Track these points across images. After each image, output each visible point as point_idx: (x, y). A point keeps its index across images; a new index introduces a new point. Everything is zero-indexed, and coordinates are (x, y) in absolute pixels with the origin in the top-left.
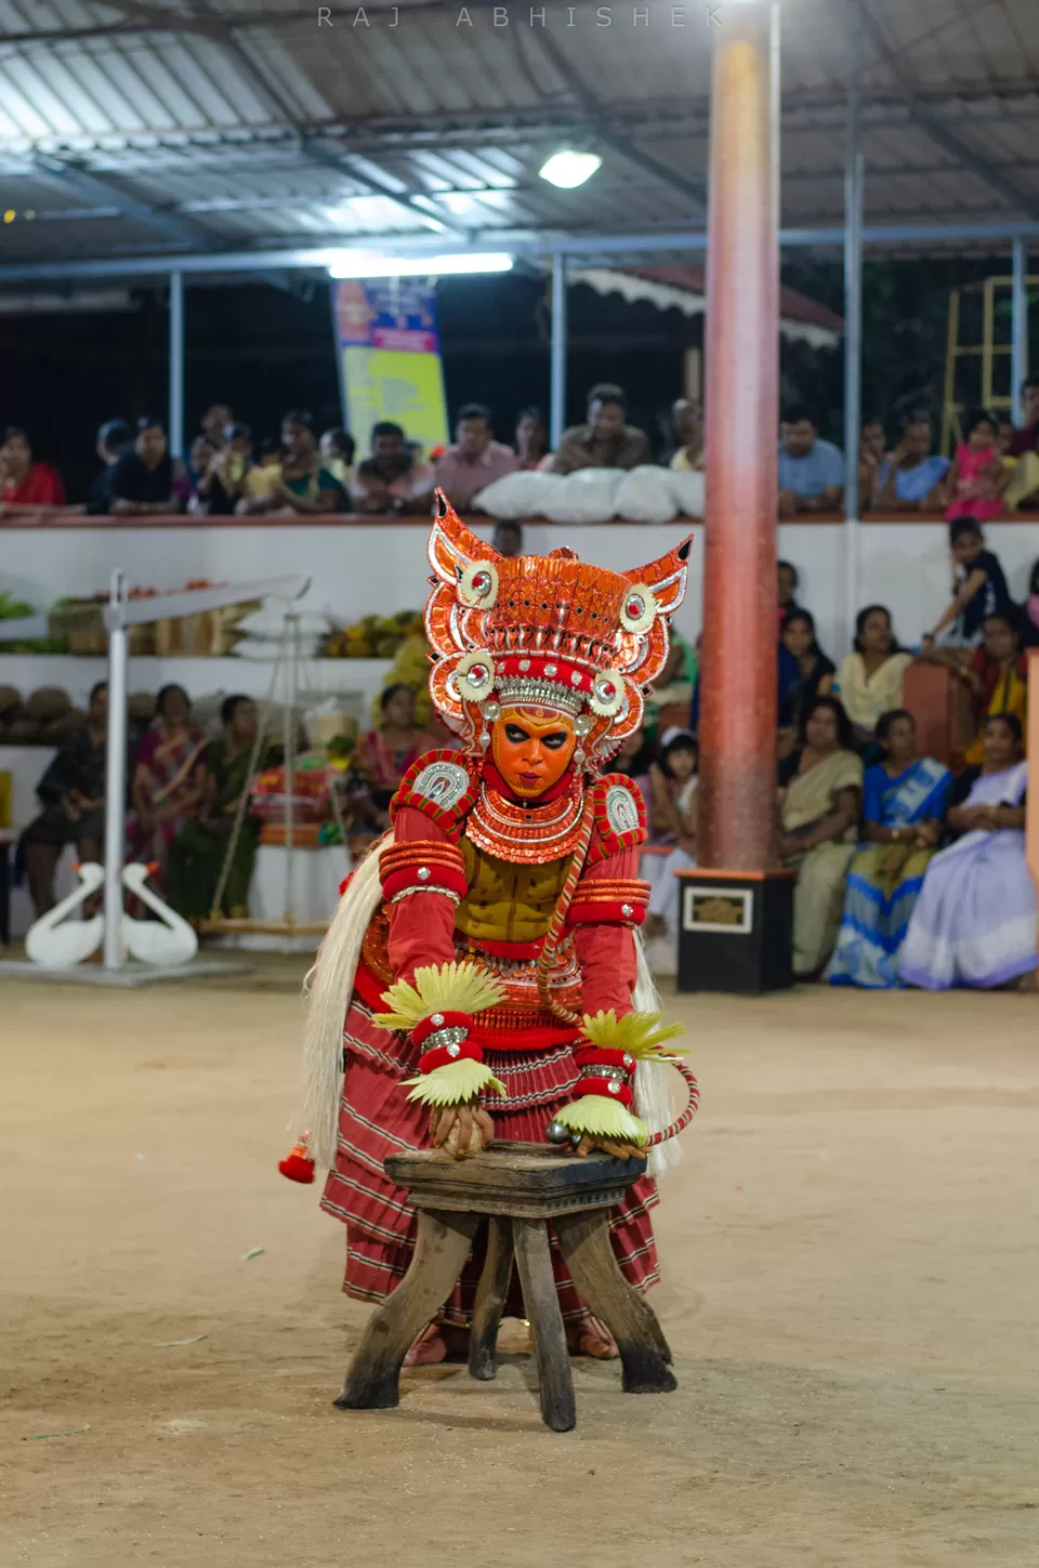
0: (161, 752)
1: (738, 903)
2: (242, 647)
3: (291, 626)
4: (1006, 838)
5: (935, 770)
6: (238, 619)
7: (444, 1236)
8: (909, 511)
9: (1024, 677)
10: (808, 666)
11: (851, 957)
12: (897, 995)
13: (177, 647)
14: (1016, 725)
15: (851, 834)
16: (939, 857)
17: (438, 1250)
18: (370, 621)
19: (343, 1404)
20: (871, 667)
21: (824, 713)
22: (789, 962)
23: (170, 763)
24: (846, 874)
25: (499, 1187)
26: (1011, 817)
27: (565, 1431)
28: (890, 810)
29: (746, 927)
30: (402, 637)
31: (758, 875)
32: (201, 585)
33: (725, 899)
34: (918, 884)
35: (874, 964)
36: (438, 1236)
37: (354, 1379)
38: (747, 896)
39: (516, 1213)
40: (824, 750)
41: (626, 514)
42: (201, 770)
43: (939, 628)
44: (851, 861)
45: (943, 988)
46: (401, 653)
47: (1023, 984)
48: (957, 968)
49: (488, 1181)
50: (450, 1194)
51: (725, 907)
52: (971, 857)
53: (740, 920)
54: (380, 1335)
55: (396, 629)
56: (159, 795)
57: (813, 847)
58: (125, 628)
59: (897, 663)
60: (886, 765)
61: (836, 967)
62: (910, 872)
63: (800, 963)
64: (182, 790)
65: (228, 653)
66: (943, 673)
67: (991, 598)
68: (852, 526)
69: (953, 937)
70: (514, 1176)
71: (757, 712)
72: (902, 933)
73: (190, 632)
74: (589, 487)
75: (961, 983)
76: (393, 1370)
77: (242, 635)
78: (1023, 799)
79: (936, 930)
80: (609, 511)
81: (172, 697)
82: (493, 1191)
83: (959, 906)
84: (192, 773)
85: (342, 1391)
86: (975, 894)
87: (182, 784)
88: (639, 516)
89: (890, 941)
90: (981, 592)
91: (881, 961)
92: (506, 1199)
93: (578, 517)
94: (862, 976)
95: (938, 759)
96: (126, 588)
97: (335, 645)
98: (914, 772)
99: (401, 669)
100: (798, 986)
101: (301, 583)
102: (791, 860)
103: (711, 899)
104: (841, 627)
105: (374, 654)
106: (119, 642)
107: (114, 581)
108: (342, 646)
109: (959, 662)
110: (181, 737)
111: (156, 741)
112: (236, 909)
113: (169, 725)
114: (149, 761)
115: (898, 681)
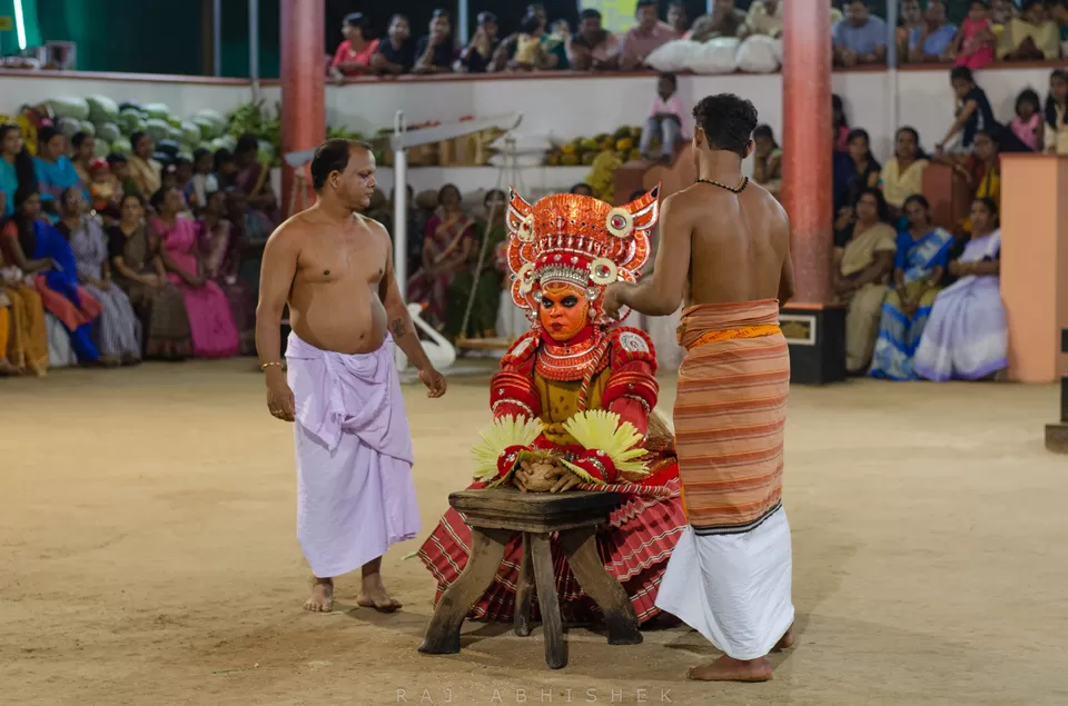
0: (440, 230)
1: (807, 325)
2: (495, 160)
3: (510, 145)
4: (987, 280)
5: (943, 235)
6: (492, 141)
7: (488, 544)
8: (930, 62)
9: (998, 173)
10: (861, 167)
11: (885, 358)
12: (914, 385)
13: (453, 160)
14: (993, 205)
15: (885, 278)
16: (943, 292)
17: (484, 553)
18: (578, 142)
19: (423, 651)
20: (903, 167)
21: (868, 198)
22: (843, 363)
23: (447, 237)
24: (882, 305)
25: (518, 513)
26: (991, 267)
27: (558, 668)
28: (913, 261)
29: (812, 341)
30: (599, 151)
31: (819, 306)
33: (798, 322)
34: (928, 311)
35: (900, 362)
36: (484, 544)
37: (430, 636)
38: (812, 320)
39: (530, 529)
40: (869, 223)
41: (744, 67)
42: (467, 241)
43: (946, 140)
44: (885, 296)
45: (944, 379)
46: (596, 162)
47: (997, 378)
48: (953, 367)
49: (510, 509)
50: (490, 518)
51: (798, 327)
52: (965, 291)
53: (807, 336)
54: (448, 608)
55: (595, 146)
56: (438, 259)
57: (860, 287)
58: (404, 149)
59: (919, 166)
60: (911, 232)
61: (875, 365)
62: (923, 303)
63: (851, 364)
64: (454, 254)
65: (486, 164)
66: (948, 171)
67: (981, 119)
68: (892, 72)
69: (950, 346)
70: (526, 506)
71: (819, 198)
72: (917, 342)
73: (461, 149)
74: (720, 50)
75: (956, 376)
76: (455, 629)
77: (494, 152)
78: (998, 254)
79: (939, 341)
80: (733, 65)
81: (449, 194)
82: (515, 516)
83: (954, 325)
84: (460, 243)
85: (423, 642)
86: (965, 317)
87: (454, 250)
88: (753, 68)
89: (910, 348)
90: (974, 114)
91: (905, 362)
92: (523, 520)
93: (712, 70)
94: (892, 371)
95: (946, 227)
96: (405, 124)
97: (554, 156)
98: (929, 236)
99: (596, 172)
100: (850, 379)
101: (516, 118)
102: (845, 295)
103: (789, 322)
104: (885, 140)
105: (580, 163)
106: (400, 159)
107: (397, 118)
108: (559, 157)
109: (958, 163)
110: (454, 219)
111: (437, 222)
112: (487, 332)
113: (447, 211)
114: (433, 236)
115: (918, 177)
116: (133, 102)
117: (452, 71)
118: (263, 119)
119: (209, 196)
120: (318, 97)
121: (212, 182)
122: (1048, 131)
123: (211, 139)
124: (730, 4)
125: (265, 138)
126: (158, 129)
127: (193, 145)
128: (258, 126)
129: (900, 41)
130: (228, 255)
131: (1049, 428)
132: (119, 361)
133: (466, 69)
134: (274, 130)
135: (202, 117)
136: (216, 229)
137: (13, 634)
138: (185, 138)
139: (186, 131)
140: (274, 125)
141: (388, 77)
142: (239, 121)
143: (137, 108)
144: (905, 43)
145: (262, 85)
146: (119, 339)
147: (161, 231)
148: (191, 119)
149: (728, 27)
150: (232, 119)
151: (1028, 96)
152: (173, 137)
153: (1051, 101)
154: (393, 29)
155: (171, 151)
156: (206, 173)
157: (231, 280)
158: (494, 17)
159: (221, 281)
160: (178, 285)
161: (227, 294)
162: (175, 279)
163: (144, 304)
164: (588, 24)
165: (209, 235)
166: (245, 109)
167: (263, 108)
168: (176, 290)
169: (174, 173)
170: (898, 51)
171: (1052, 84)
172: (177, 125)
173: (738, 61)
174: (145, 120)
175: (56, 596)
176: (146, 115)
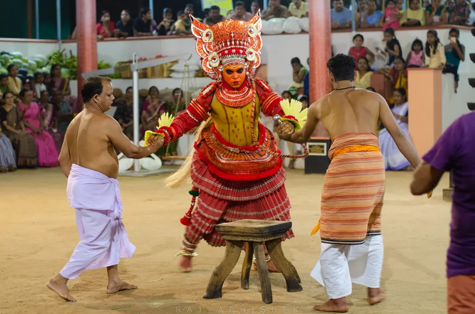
0: (149, 107)
1: (322, 147)
2: (173, 75)
3: (187, 68)
6: (171, 67)
7: (233, 248)
8: (371, 28)
9: (406, 77)
13: (153, 75)
14: (404, 92)
16: (382, 131)
17: (232, 252)
19: (206, 298)
20: (361, 75)
23: (152, 110)
25: (250, 233)
27: (269, 303)
29: (325, 154)
32: (160, 57)
33: (318, 146)
37: (209, 290)
38: (325, 145)
39: (255, 240)
41: (286, 31)
42: (161, 112)
47: (408, 169)
48: (388, 164)
49: (246, 231)
50: (235, 235)
51: (318, 148)
53: (323, 152)
54: (216, 277)
56: (149, 119)
58: (137, 70)
59: (369, 74)
64: (156, 118)
65: (169, 77)
69: (387, 155)
70: (254, 230)
73: (157, 71)
74: (275, 23)
75: (389, 169)
76: (220, 287)
77: (172, 71)
80: (281, 31)
81: (153, 90)
82: (248, 234)
83: (388, 146)
84: (159, 113)
85: (205, 294)
87: (156, 116)
88: (290, 32)
92: (252, 236)
93: (273, 33)
96: (137, 58)
101: (189, 55)
103: (314, 146)
106: (135, 75)
107: (134, 56)
108: (203, 73)
109: (387, 73)
110: (155, 102)
111: (148, 103)
112: (173, 153)
113: (152, 98)
114: (146, 110)
115: (369, 79)
116: (6, 51)
117: (152, 35)
118: (64, 57)
119: (42, 93)
120: (94, 48)
121: (43, 87)
122: (427, 58)
123: (41, 67)
124: (278, 3)
125: (65, 66)
126: (18, 63)
127: (33, 70)
128: (62, 61)
129: (357, 19)
130: (52, 120)
131: (444, 190)
132: (7, 169)
133: (158, 33)
134: (69, 63)
135: (37, 57)
136: (46, 108)
137: (10, 294)
138: (30, 67)
139: (30, 64)
140: (69, 61)
141: (122, 38)
142: (54, 59)
143: (8, 54)
144: (360, 19)
145: (63, 42)
146: (7, 159)
147: (23, 109)
148: (32, 58)
149: (278, 13)
150: (50, 58)
151: (417, 42)
152: (25, 67)
153: (428, 44)
154: (122, 17)
155: (24, 73)
156: (41, 83)
157: (55, 131)
158: (170, 10)
159: (50, 131)
160: (31, 134)
161: (54, 137)
162: (30, 131)
163: (16, 142)
164: (214, 13)
165: (44, 110)
166: (56, 54)
167: (64, 53)
168: (31, 136)
169: (28, 83)
170: (356, 23)
171: (428, 37)
172: (26, 61)
173: (284, 28)
174: (12, 59)
175: (22, 276)
176: (12, 57)
